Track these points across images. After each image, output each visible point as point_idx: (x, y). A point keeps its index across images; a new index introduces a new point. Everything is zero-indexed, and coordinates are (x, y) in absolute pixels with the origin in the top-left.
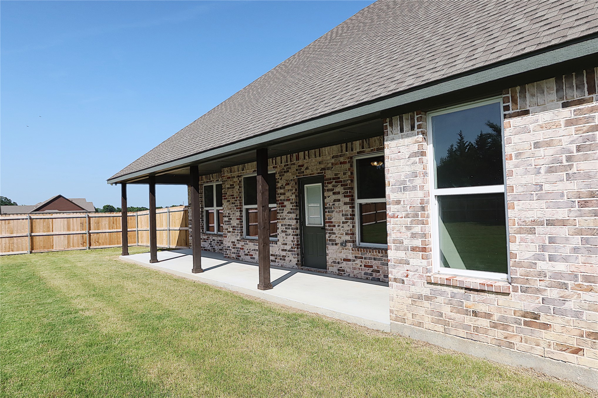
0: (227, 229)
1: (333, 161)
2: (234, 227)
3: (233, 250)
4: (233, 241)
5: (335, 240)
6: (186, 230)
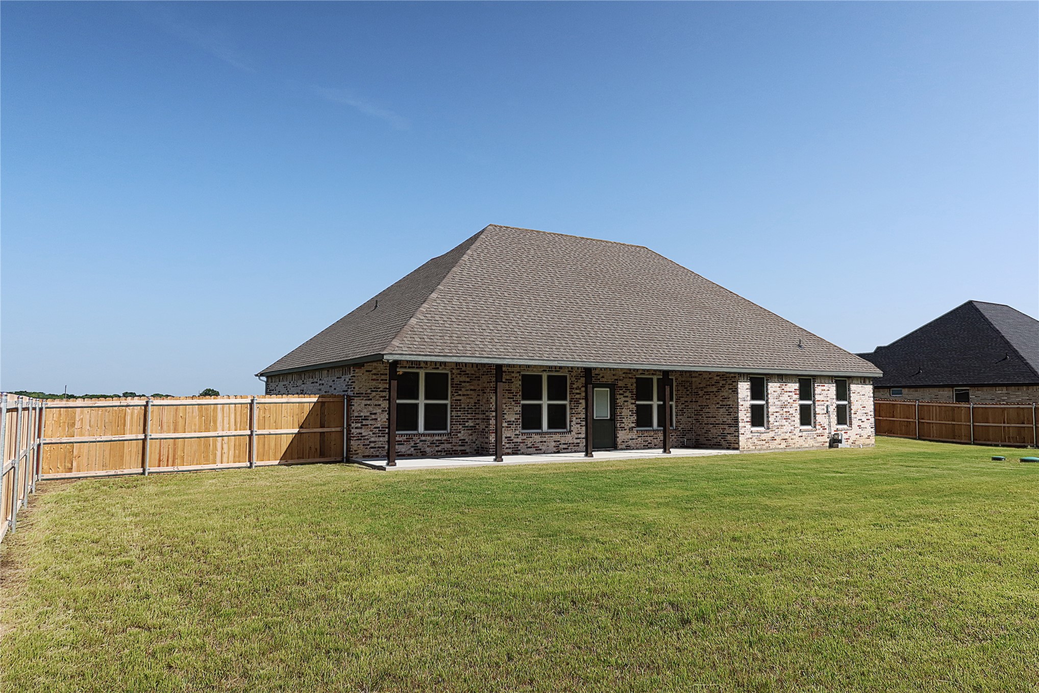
6: (321, 433)
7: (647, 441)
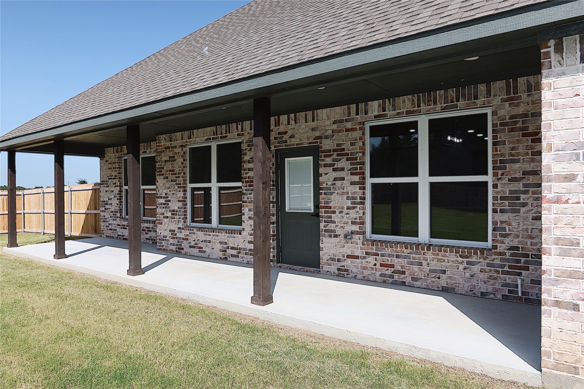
0: (163, 214)
1: (335, 127)
2: (174, 211)
3: (172, 241)
4: (172, 229)
5: (334, 231)
6: (96, 214)
7: (392, 266)
